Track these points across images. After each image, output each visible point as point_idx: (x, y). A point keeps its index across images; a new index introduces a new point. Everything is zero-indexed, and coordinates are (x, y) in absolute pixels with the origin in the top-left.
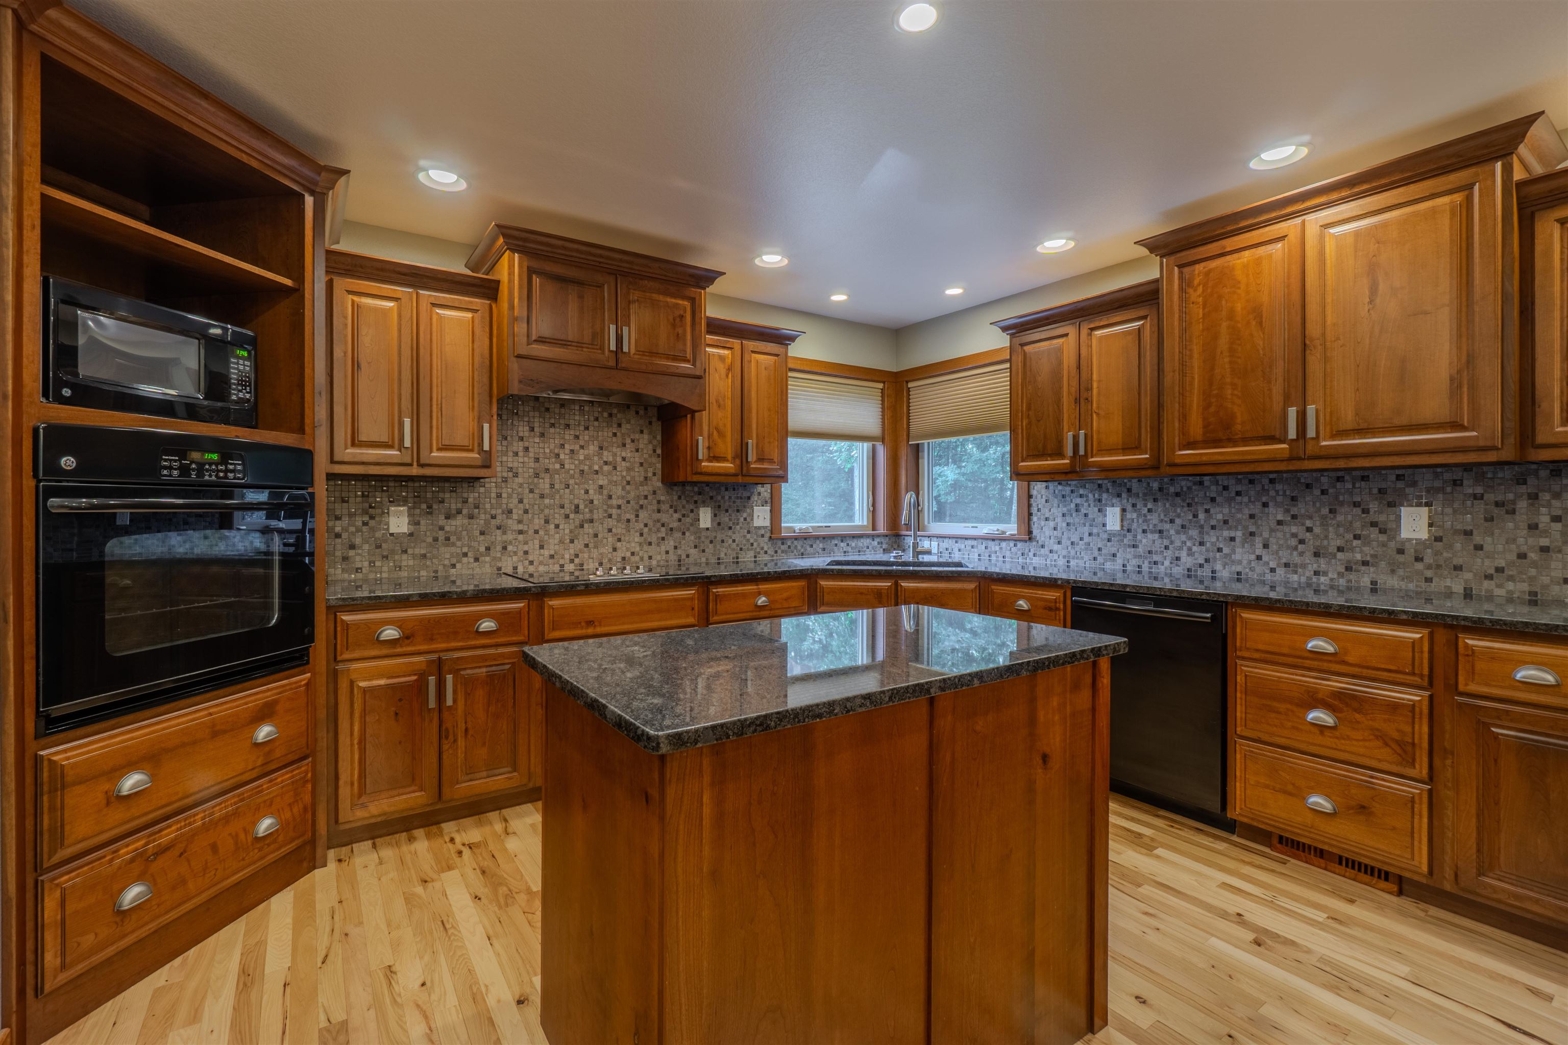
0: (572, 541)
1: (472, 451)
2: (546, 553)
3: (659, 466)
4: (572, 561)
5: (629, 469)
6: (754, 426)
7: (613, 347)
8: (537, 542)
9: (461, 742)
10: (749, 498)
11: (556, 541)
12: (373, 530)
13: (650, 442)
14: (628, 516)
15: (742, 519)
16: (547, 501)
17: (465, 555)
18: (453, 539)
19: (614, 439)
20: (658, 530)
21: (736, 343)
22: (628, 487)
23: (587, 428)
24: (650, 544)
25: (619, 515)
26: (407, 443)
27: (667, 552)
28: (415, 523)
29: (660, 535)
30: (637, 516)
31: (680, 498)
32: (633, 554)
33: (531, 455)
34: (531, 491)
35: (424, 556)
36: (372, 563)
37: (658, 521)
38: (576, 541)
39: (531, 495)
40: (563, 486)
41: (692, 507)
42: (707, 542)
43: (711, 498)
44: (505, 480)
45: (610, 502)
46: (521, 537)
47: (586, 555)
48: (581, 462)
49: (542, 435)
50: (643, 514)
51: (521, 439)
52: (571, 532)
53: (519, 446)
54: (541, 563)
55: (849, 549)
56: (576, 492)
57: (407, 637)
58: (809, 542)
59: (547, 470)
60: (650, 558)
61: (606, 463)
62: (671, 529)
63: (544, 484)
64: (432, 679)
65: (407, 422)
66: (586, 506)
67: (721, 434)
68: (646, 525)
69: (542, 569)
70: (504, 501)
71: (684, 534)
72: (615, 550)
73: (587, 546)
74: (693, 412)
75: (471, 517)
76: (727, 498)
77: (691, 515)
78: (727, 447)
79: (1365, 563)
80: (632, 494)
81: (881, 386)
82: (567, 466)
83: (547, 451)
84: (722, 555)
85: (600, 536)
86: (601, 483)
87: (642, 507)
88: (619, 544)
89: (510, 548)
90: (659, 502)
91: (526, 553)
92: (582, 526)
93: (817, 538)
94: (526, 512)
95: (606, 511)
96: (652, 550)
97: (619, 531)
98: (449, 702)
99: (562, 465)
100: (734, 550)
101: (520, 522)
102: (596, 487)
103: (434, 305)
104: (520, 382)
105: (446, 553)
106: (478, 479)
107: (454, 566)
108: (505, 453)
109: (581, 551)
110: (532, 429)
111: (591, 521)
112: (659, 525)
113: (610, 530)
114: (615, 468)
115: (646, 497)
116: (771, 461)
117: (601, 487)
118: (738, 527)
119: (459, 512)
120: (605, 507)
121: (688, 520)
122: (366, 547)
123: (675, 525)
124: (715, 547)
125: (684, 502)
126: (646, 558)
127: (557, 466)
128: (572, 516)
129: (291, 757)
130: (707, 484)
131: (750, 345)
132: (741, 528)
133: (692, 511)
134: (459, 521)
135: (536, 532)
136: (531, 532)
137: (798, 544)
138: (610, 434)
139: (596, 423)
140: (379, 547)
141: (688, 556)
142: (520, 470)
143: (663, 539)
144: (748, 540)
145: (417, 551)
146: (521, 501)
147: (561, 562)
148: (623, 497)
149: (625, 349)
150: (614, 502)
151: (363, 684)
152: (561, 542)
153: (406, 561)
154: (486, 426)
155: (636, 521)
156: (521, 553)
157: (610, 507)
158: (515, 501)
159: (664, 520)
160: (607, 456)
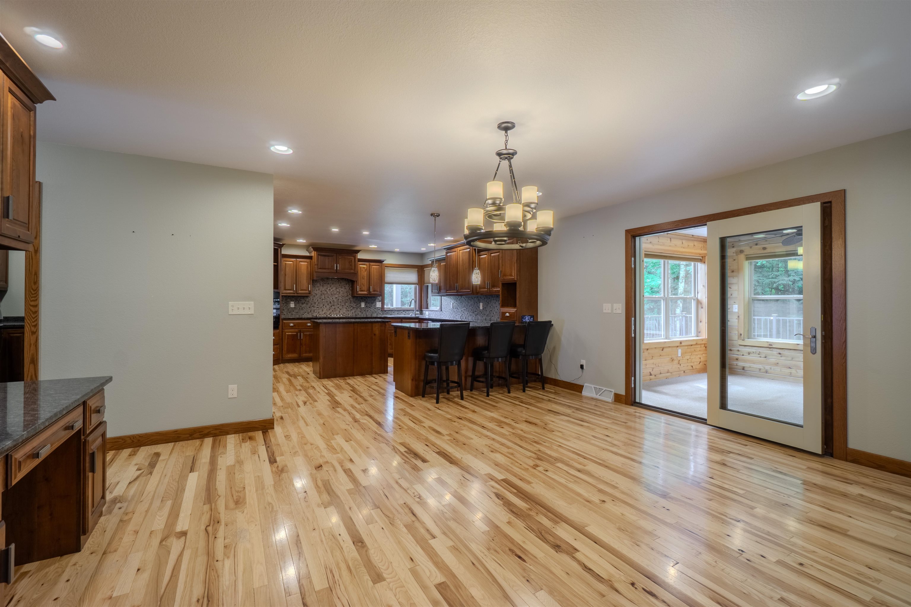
0: (329, 310)
1: (307, 290)
2: (323, 312)
3: (351, 292)
4: (329, 314)
5: (343, 293)
6: (372, 283)
7: (335, 269)
8: (321, 310)
9: (304, 346)
10: (375, 300)
12: (287, 306)
13: (348, 287)
14: (343, 304)
15: (373, 305)
16: (323, 301)
17: (306, 312)
18: (303, 309)
19: (339, 287)
20: (350, 308)
21: (368, 263)
22: (343, 298)
23: (333, 284)
24: (348, 311)
25: (341, 304)
26: (294, 290)
27: (353, 313)
28: (295, 305)
31: (356, 300)
32: (344, 313)
33: (320, 291)
34: (320, 298)
35: (297, 312)
36: (287, 313)
39: (320, 300)
40: (327, 297)
41: (359, 302)
42: (363, 311)
43: (365, 300)
44: (314, 296)
46: (318, 309)
48: (331, 292)
49: (323, 286)
50: (346, 304)
51: (318, 287)
52: (329, 308)
53: (317, 289)
54: (322, 314)
55: (406, 314)
56: (330, 299)
57: (294, 326)
58: (393, 311)
59: (324, 294)
60: (348, 314)
63: (323, 297)
64: (299, 334)
65: (294, 285)
66: (333, 302)
67: (364, 285)
68: (347, 306)
69: (322, 316)
70: (314, 301)
71: (357, 309)
72: (339, 312)
73: (333, 311)
74: (356, 281)
75: (307, 304)
76: (369, 300)
78: (365, 288)
79: (477, 314)
81: (417, 269)
83: (324, 289)
84: (368, 314)
85: (336, 309)
87: (346, 302)
88: (341, 311)
89: (315, 311)
90: (351, 301)
91: (319, 312)
92: (332, 306)
93: (396, 310)
94: (319, 303)
97: (341, 308)
98: (302, 338)
99: (327, 293)
100: (371, 313)
101: (317, 305)
103: (300, 262)
104: (316, 277)
105: (302, 312)
106: (308, 296)
107: (303, 315)
108: (314, 290)
109: (331, 312)
110: (320, 285)
111: (334, 305)
112: (351, 306)
113: (338, 308)
114: (340, 293)
115: (347, 300)
116: (377, 291)
117: (336, 297)
118: (372, 307)
119: (305, 303)
120: (337, 302)
121: (358, 305)
122: (286, 310)
123: (355, 306)
124: (365, 312)
125: (357, 301)
126: (347, 314)
127: (326, 293)
128: (329, 304)
129: (276, 344)
130: (364, 297)
131: (372, 264)
134: (304, 305)
135: (321, 308)
136: (320, 307)
137: (390, 312)
138: (339, 285)
140: (288, 310)
141: (358, 314)
142: (317, 294)
143: (352, 310)
144: (375, 309)
145: (296, 311)
146: (318, 301)
148: (342, 300)
149: (338, 269)
151: (287, 333)
152: (327, 310)
153: (294, 313)
154: (310, 285)
157: (339, 302)
158: (316, 301)
159: (352, 305)
160: (338, 290)
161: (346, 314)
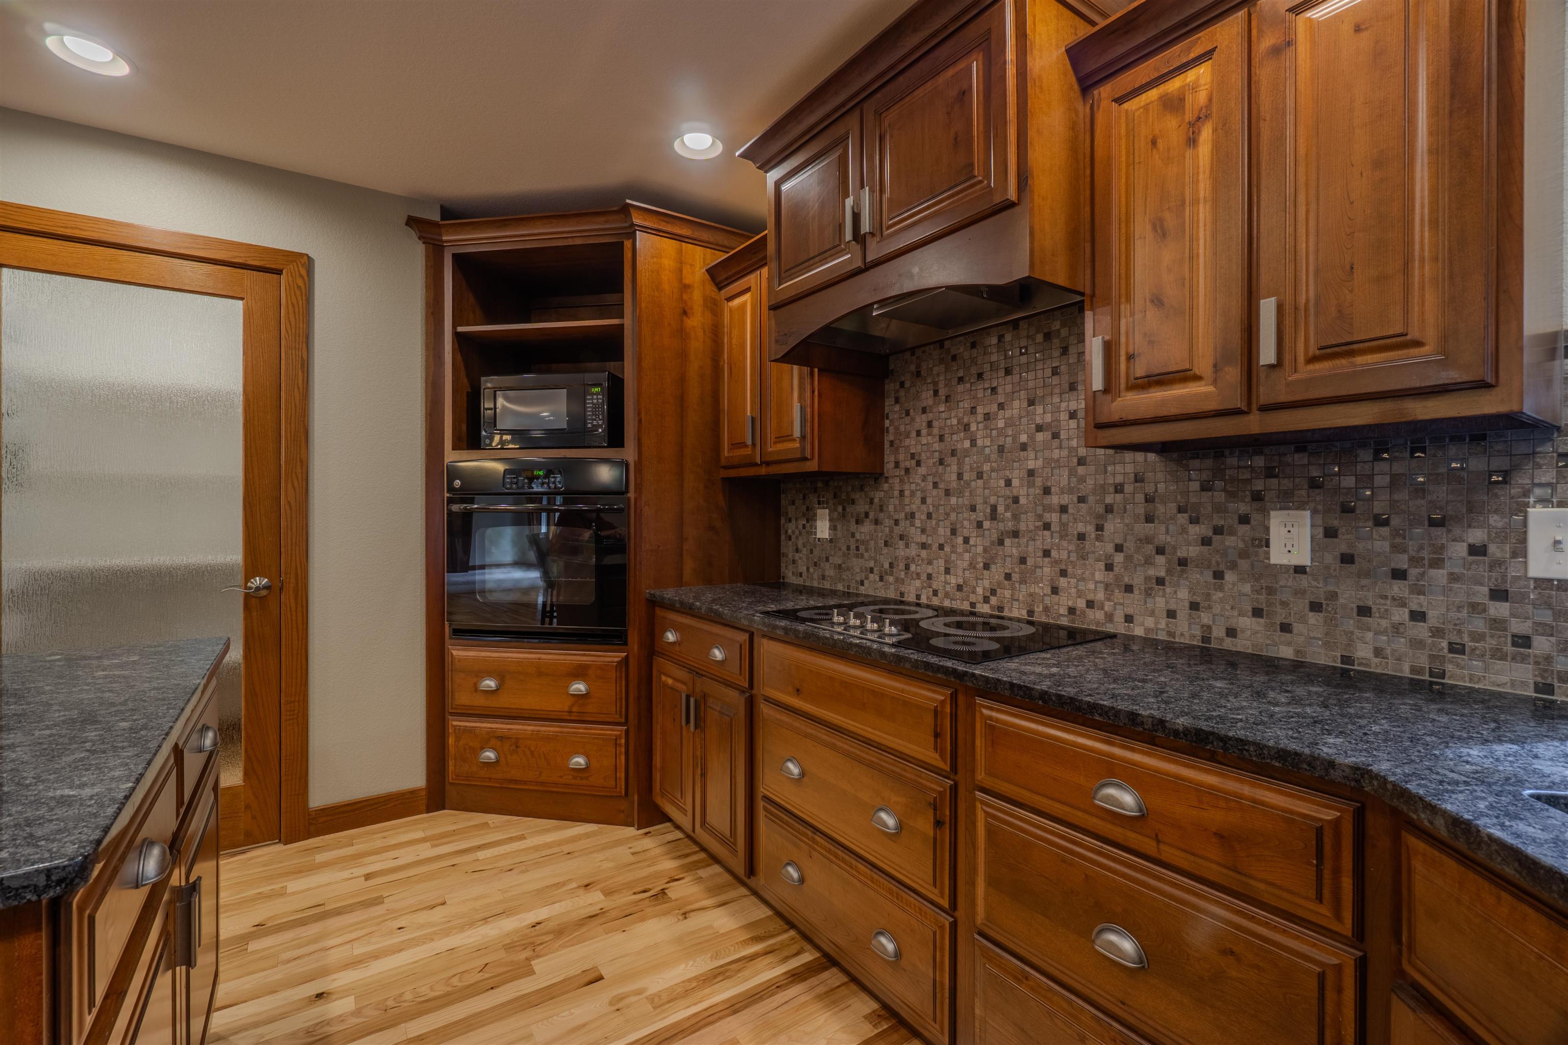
0: (986, 567)
2: (953, 580)
4: (986, 600)
8: (941, 562)
11: (966, 564)
12: (808, 534)
14: (1081, 527)
15: (1459, 550)
16: (953, 500)
17: (872, 570)
18: (862, 548)
19: (1055, 380)
20: (1148, 562)
22: (1081, 470)
24: (1129, 589)
25: (1064, 525)
27: (1171, 614)
28: (833, 528)
29: (1152, 572)
30: (1100, 528)
31: (1208, 485)
33: (936, 431)
34: (935, 485)
35: (840, 567)
36: (808, 569)
37: (1148, 540)
38: (993, 567)
39: (935, 492)
40: (974, 475)
41: (1244, 508)
42: (1302, 605)
43: (1314, 484)
44: (907, 470)
45: (1047, 500)
46: (924, 553)
47: (1007, 594)
48: (1001, 432)
49: (950, 398)
50: (1112, 526)
51: (925, 410)
52: (985, 550)
53: (922, 421)
54: (947, 595)
56: (993, 483)
59: (954, 452)
61: (1039, 428)
62: (1183, 562)
63: (950, 474)
66: (1007, 508)
68: (1119, 548)
70: (907, 501)
71: (1220, 575)
72: (1055, 590)
73: (1008, 577)
75: (877, 522)
76: (1381, 481)
77: (1243, 529)
80: (1090, 482)
82: (979, 442)
83: (955, 421)
85: (1030, 562)
86: (1031, 465)
87: (1109, 509)
88: (1063, 582)
89: (913, 567)
90: (1149, 499)
91: (929, 577)
92: (1001, 542)
94: (929, 516)
95: (1040, 517)
96: (1133, 603)
97: (1064, 555)
99: (973, 443)
100: (1417, 644)
101: (923, 531)
102: (1024, 473)
105: (860, 565)
107: (862, 583)
108: (908, 435)
109: (999, 584)
111: (1016, 534)
112: (1150, 549)
113: (1047, 553)
114: (1055, 436)
115: (1119, 489)
117: (1031, 473)
118: (1439, 575)
119: (865, 514)
120: (1039, 510)
121: (1233, 541)
122: (805, 551)
123: (1193, 551)
125: (1220, 497)
126: (1119, 617)
127: (967, 444)
128: (987, 524)
132: (1454, 578)
133: (1244, 520)
134: (867, 527)
135: (941, 547)
136: (935, 547)
138: (1048, 372)
139: (1024, 359)
140: (812, 552)
142: (923, 456)
143: (1160, 581)
144: (1498, 624)
145: (836, 560)
146: (924, 500)
147: (973, 598)
148: (1070, 491)
150: (1055, 500)
152: (972, 566)
153: (828, 570)
155: (1099, 538)
156: (924, 577)
157: (1048, 508)
158: (918, 501)
159: (1162, 538)
160: (1041, 414)
161: (1110, 617)
